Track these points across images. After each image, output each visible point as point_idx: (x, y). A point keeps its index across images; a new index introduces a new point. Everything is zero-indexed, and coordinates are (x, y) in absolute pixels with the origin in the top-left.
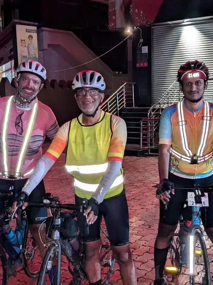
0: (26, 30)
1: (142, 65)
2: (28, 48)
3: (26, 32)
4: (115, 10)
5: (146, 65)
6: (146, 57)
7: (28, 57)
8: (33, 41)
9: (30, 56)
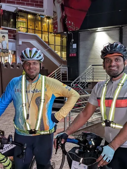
0: (1, 32)
1: (73, 55)
2: (2, 43)
3: (1, 33)
4: (57, 22)
5: (75, 55)
6: (75, 50)
7: (2, 49)
8: (5, 39)
9: (3, 48)
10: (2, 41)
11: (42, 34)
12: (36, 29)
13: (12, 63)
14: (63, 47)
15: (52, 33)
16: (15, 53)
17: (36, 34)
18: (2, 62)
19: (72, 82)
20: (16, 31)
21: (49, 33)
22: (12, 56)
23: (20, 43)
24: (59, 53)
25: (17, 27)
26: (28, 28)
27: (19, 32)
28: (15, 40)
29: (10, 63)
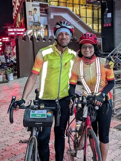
1: (107, 25)
2: (33, 16)
3: (33, 6)
5: (110, 25)
6: (110, 20)
7: (33, 22)
8: (37, 12)
9: (35, 21)
10: (34, 14)
11: (73, 7)
12: (67, 2)
13: (44, 36)
14: (95, 19)
15: (83, 5)
16: (47, 27)
17: (67, 8)
18: (34, 36)
19: (109, 54)
20: (47, 5)
21: (81, 6)
22: (44, 30)
23: (52, 17)
24: (90, 25)
25: (48, 2)
26: (59, 1)
27: (50, 6)
28: (46, 14)
29: (43, 36)
